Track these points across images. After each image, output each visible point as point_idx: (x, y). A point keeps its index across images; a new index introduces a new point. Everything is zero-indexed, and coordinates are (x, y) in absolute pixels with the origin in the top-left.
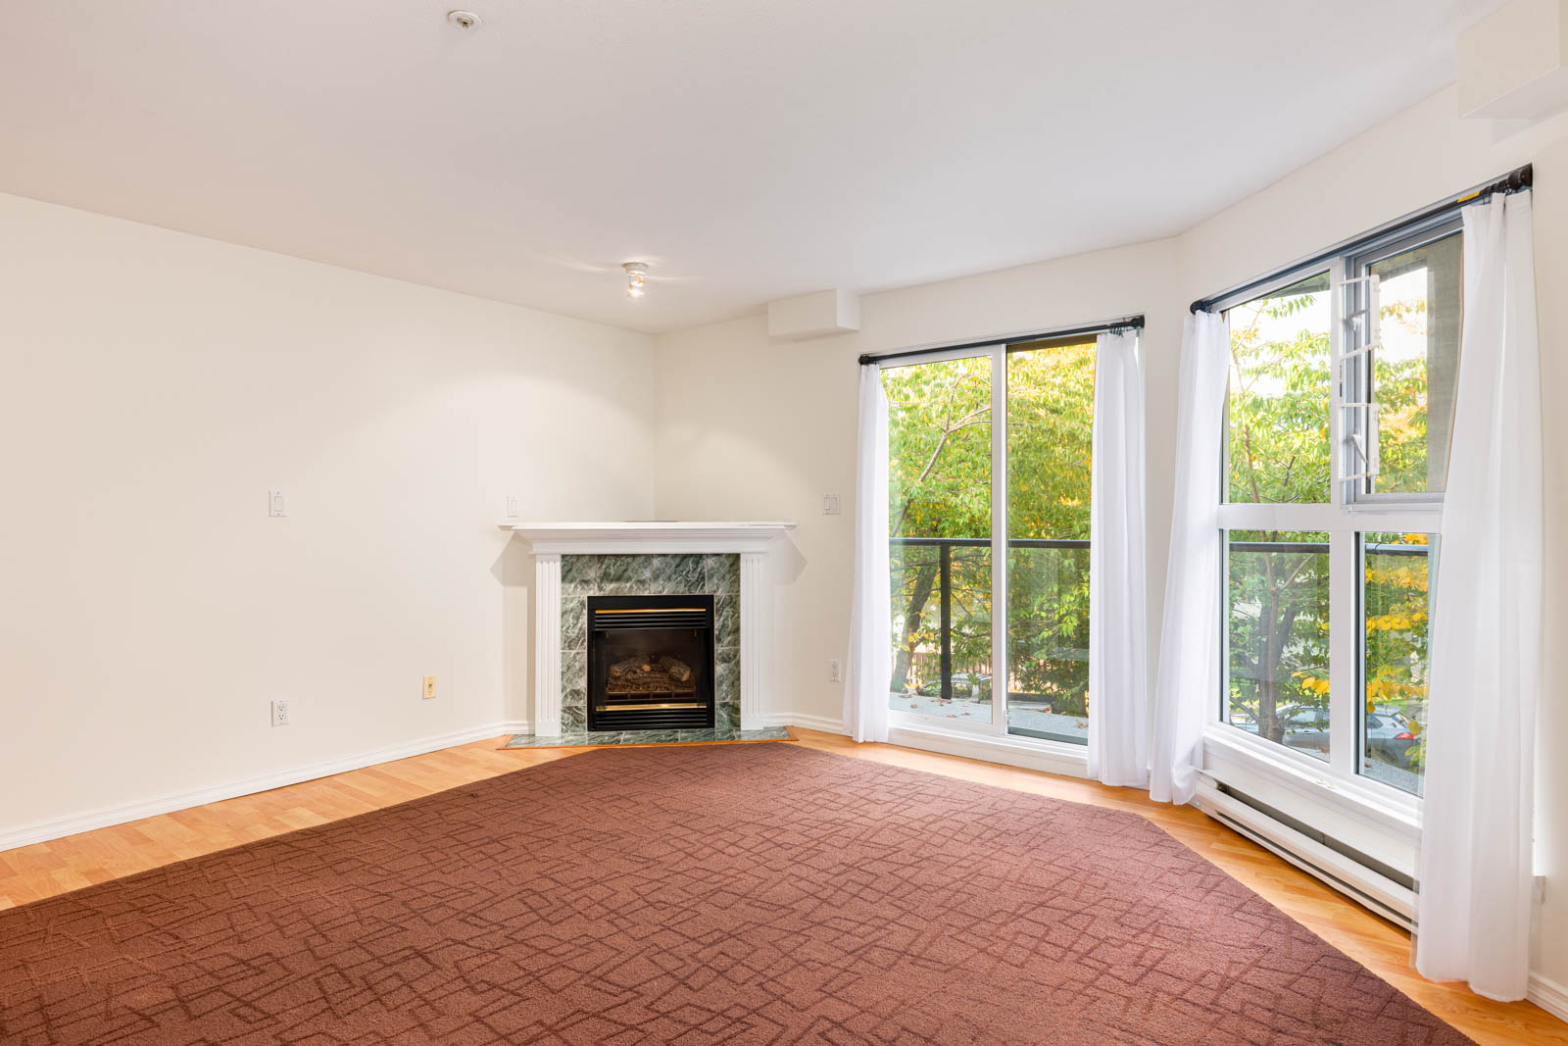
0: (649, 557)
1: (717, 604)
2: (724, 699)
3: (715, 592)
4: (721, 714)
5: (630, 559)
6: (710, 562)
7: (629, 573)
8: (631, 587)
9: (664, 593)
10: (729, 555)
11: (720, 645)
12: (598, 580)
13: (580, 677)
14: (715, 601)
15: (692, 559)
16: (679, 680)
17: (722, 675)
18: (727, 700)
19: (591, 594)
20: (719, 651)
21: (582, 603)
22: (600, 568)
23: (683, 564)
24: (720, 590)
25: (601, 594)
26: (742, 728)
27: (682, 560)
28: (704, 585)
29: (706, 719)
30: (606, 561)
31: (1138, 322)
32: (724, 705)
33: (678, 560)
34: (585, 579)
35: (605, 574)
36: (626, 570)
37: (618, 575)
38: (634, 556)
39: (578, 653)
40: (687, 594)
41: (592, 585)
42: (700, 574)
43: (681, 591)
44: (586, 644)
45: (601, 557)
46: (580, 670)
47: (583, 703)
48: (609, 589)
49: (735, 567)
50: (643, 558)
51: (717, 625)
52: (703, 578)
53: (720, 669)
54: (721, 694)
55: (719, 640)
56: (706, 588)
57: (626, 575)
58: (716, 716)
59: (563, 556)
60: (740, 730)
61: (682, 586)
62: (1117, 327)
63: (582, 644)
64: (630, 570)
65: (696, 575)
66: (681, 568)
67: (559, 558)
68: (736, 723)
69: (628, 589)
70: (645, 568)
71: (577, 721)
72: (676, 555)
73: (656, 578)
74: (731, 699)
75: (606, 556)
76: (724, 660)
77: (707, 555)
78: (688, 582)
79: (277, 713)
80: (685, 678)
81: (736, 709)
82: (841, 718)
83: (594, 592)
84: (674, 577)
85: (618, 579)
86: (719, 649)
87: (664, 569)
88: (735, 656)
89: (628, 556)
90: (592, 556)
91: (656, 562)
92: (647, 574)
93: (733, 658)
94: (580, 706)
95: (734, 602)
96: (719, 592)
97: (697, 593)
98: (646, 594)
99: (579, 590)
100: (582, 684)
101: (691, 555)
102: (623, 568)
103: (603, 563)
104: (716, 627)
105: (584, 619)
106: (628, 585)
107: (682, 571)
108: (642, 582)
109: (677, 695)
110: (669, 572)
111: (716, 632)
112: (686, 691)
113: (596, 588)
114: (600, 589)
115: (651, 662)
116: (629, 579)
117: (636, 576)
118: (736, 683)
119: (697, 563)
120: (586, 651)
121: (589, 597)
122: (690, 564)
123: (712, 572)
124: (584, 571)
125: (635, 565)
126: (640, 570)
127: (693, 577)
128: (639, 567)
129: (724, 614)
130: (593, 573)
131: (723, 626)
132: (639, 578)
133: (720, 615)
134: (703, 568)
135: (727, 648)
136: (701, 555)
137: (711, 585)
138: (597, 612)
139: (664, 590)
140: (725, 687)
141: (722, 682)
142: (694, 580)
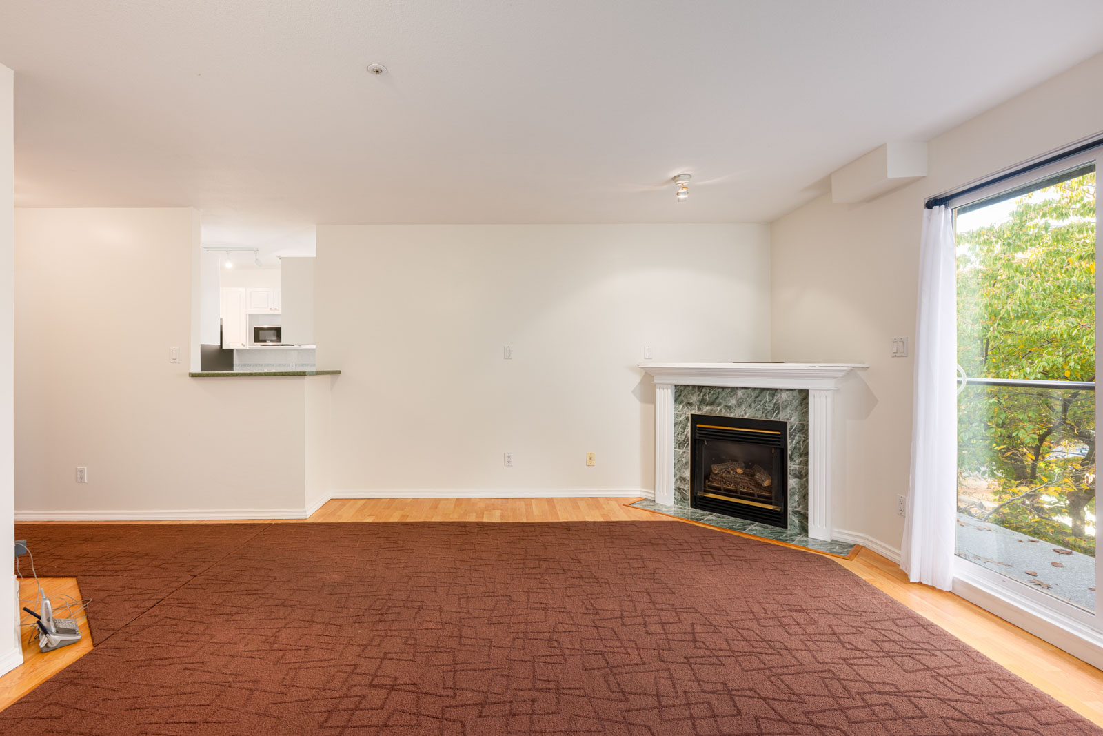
0: (734, 389)
1: (790, 429)
2: (795, 507)
3: (788, 419)
4: (793, 520)
5: (720, 390)
6: (784, 395)
7: (720, 400)
8: (721, 410)
9: (746, 417)
10: (801, 391)
11: (793, 463)
12: (698, 403)
13: (686, 469)
14: (788, 427)
15: (768, 392)
16: (761, 485)
17: (794, 488)
18: (797, 509)
19: (693, 412)
20: (792, 468)
21: (687, 418)
22: (699, 395)
23: (762, 395)
24: (793, 418)
25: (700, 413)
26: (811, 534)
27: (760, 393)
28: (778, 413)
29: (778, 519)
30: (704, 390)
32: (795, 513)
33: (757, 392)
34: (689, 402)
35: (703, 399)
36: (717, 398)
37: (711, 400)
38: (723, 388)
39: (684, 452)
40: (764, 419)
41: (694, 407)
42: (775, 404)
43: (760, 416)
44: (689, 447)
45: (700, 388)
46: (686, 464)
47: (687, 487)
48: (705, 410)
49: (804, 401)
50: (729, 389)
52: (778, 408)
53: (792, 483)
54: (793, 503)
55: (792, 459)
56: (779, 416)
57: (717, 401)
58: (789, 520)
59: (676, 386)
60: (807, 536)
61: (760, 413)
63: (687, 446)
64: (720, 398)
65: (772, 405)
66: (759, 399)
67: (673, 386)
68: (804, 529)
69: (718, 411)
70: (732, 397)
71: (684, 498)
72: (755, 389)
73: (739, 404)
74: (801, 508)
75: (704, 387)
76: (795, 476)
77: (781, 390)
78: (765, 410)
79: (508, 460)
80: (766, 483)
81: (804, 517)
82: (900, 549)
83: (695, 412)
84: (753, 405)
85: (712, 404)
86: (792, 466)
87: (746, 399)
89: (719, 387)
90: (694, 387)
91: (740, 393)
92: (733, 402)
93: (803, 475)
94: (685, 488)
95: (804, 429)
96: (793, 421)
97: (773, 419)
98: (732, 416)
99: (685, 409)
100: (687, 474)
101: (768, 389)
102: (715, 396)
103: (701, 392)
104: (789, 447)
105: (689, 429)
106: (719, 408)
107: (761, 401)
108: (729, 407)
109: (759, 496)
110: (749, 401)
111: (789, 452)
112: (767, 494)
113: (696, 409)
114: (699, 409)
115: (744, 468)
116: (719, 404)
117: (724, 402)
118: (805, 497)
119: (773, 396)
120: (690, 451)
121: (692, 415)
122: (767, 396)
123: (785, 403)
124: (689, 397)
125: (724, 394)
126: (727, 399)
127: (769, 407)
128: (727, 396)
129: (797, 438)
130: (694, 398)
131: (795, 448)
132: (727, 404)
133: (793, 439)
134: (778, 400)
135: (797, 466)
136: (776, 390)
137: (785, 414)
138: (698, 425)
139: (746, 414)
140: (796, 498)
141: (793, 494)
142: (770, 409)
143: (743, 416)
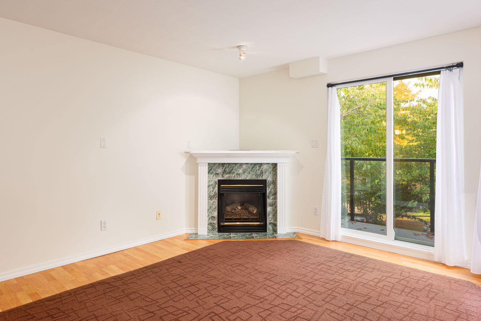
0: (241, 164)
1: (268, 183)
2: (270, 221)
3: (267, 178)
4: (269, 227)
5: (234, 165)
6: (265, 167)
7: (234, 170)
8: (235, 176)
10: (273, 164)
11: (269, 199)
12: (222, 173)
13: (215, 211)
14: (267, 182)
15: (258, 165)
16: (252, 213)
17: (269, 211)
18: (272, 221)
19: (219, 178)
20: (269, 202)
21: (216, 182)
22: (222, 168)
23: (255, 167)
24: (269, 177)
25: (223, 179)
26: (278, 233)
27: (254, 166)
28: (263, 176)
29: (263, 229)
30: (225, 166)
31: (460, 65)
32: (270, 223)
33: (253, 166)
34: (217, 173)
35: (224, 171)
36: (232, 170)
37: (229, 171)
38: (236, 164)
39: (214, 202)
40: (256, 179)
41: (219, 175)
42: (261, 171)
43: (254, 178)
44: (217, 198)
45: (223, 164)
46: (215, 208)
47: (216, 222)
48: (226, 177)
49: (275, 169)
50: (239, 165)
51: (268, 192)
52: (263, 173)
53: (269, 209)
54: (269, 219)
55: (269, 198)
56: (263, 177)
57: (232, 171)
58: (267, 228)
59: (209, 164)
61: (254, 176)
62: (450, 68)
63: (216, 198)
64: (234, 169)
65: (260, 172)
66: (254, 169)
67: (207, 164)
68: (275, 231)
69: (233, 177)
70: (240, 168)
71: (214, 228)
72: (252, 164)
73: (244, 172)
74: (273, 221)
75: (225, 164)
76: (270, 206)
77: (264, 164)
78: (257, 174)
79: (103, 226)
80: (255, 212)
81: (275, 225)
84: (251, 172)
85: (230, 173)
86: (269, 201)
87: (247, 169)
88: (275, 204)
89: (233, 164)
90: (219, 164)
91: (244, 166)
92: (241, 171)
93: (274, 205)
94: (215, 223)
95: (274, 182)
96: (269, 179)
97: (260, 179)
98: (240, 179)
99: (214, 177)
100: (215, 214)
101: (258, 164)
102: (231, 169)
103: (224, 167)
104: (267, 192)
105: (216, 188)
106: (233, 175)
107: (254, 170)
108: (239, 174)
109: (252, 219)
110: (249, 170)
111: (267, 194)
112: (255, 217)
113: (221, 176)
114: (223, 176)
115: (241, 205)
116: (234, 173)
117: (236, 172)
118: (275, 215)
119: (260, 167)
120: (217, 201)
121: (218, 180)
122: (257, 167)
123: (266, 170)
124: (216, 170)
125: (236, 167)
126: (238, 170)
127: (259, 172)
128: (238, 168)
129: (271, 187)
130: (220, 171)
131: (270, 192)
132: (238, 173)
133: (269, 188)
134: (262, 169)
135: (272, 201)
136: (262, 164)
137: (266, 176)
138: (221, 186)
139: (247, 177)
140: (271, 216)
141: (269, 215)
142: (259, 173)
143: (246, 178)
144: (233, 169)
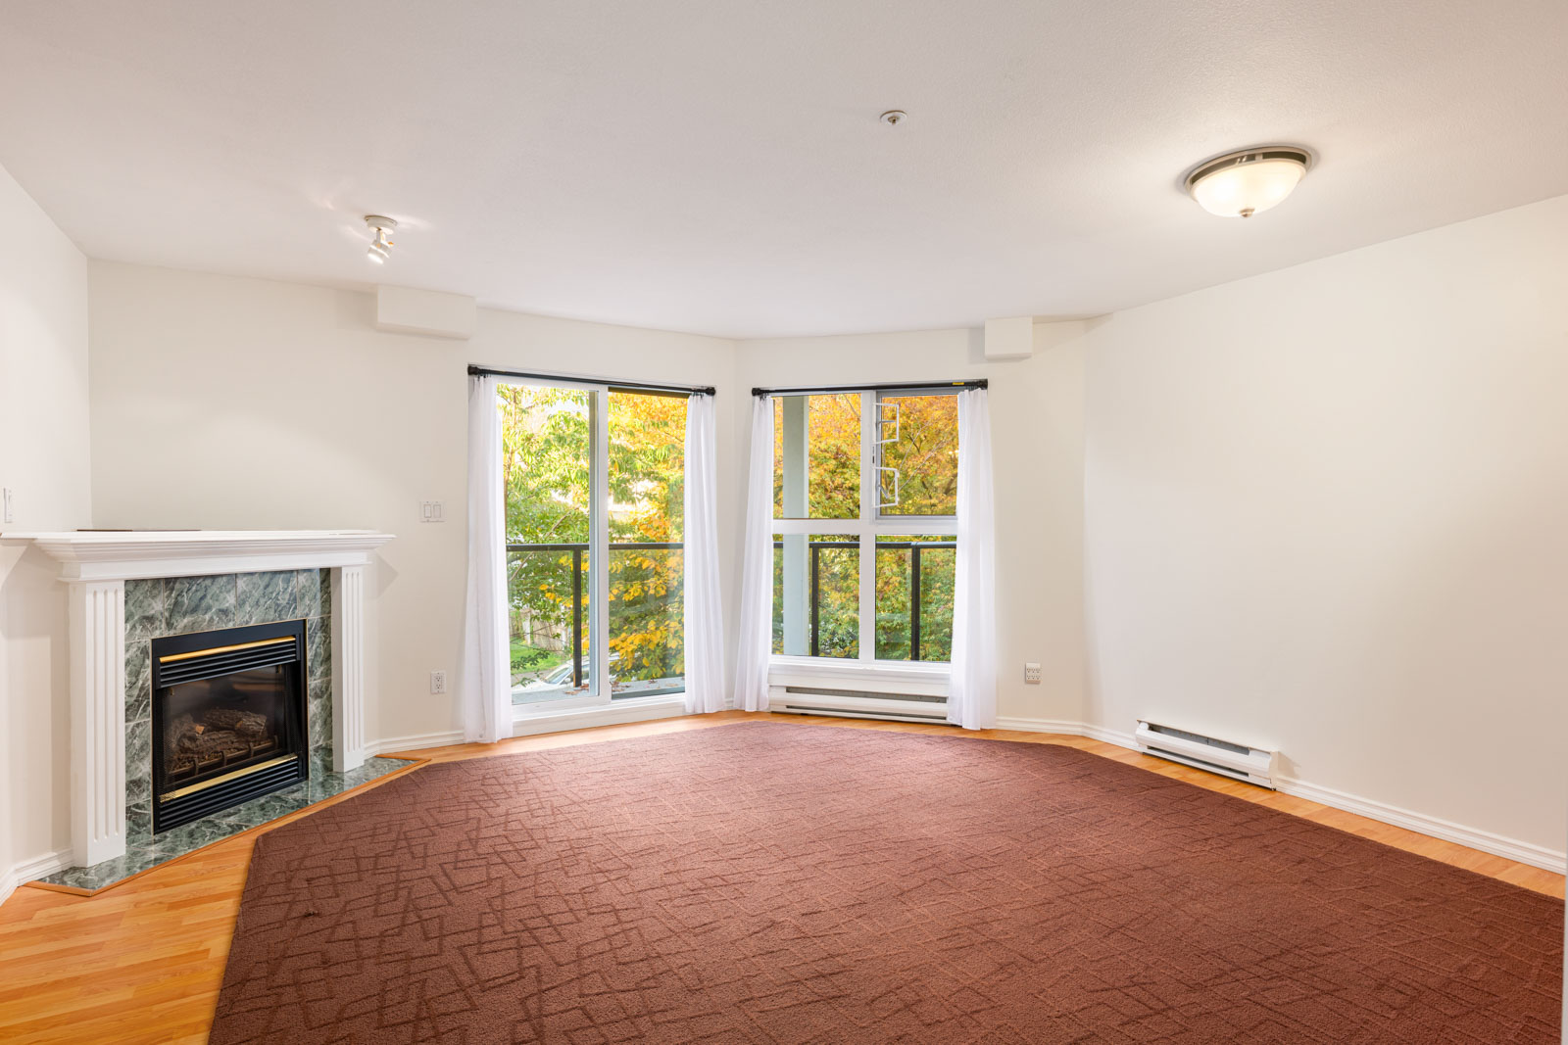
0: (232, 578)
1: (309, 629)
2: (317, 742)
3: (307, 615)
4: (315, 761)
5: (208, 582)
6: (301, 580)
7: (208, 600)
8: (211, 620)
9: (251, 624)
10: (323, 571)
11: (313, 678)
12: (167, 614)
13: (141, 759)
14: (307, 626)
15: (281, 577)
17: (315, 714)
18: (320, 743)
19: (157, 635)
20: (312, 686)
21: (144, 651)
22: (168, 597)
23: (273, 583)
24: (313, 611)
25: (172, 633)
27: (271, 579)
28: (295, 608)
29: (297, 773)
30: (178, 586)
32: (316, 750)
33: (266, 579)
34: (147, 614)
35: (176, 604)
37: (193, 604)
38: (213, 577)
39: (138, 725)
40: (278, 621)
41: (157, 623)
42: (291, 594)
43: (271, 618)
44: (150, 709)
45: (169, 582)
46: (142, 749)
47: (146, 797)
48: (182, 625)
49: (326, 584)
50: (225, 579)
51: (309, 655)
52: (295, 600)
53: (313, 707)
54: (315, 736)
55: (312, 672)
56: (297, 611)
57: (204, 604)
58: (310, 765)
59: (127, 581)
61: (272, 612)
63: (144, 710)
64: (209, 597)
65: (287, 596)
66: (270, 589)
67: (123, 583)
68: (329, 768)
69: (206, 622)
70: (228, 591)
71: (139, 825)
72: (264, 573)
73: (241, 603)
74: (324, 740)
75: (176, 579)
76: (317, 696)
77: (298, 571)
78: (278, 605)
81: (326, 752)
83: (158, 634)
84: (262, 601)
85: (194, 610)
86: (313, 683)
87: (251, 592)
88: (327, 689)
89: (205, 577)
90: (157, 581)
91: (241, 583)
92: (230, 600)
93: (326, 693)
94: (141, 802)
95: (325, 626)
96: (314, 617)
97: (289, 618)
98: (230, 626)
99: (139, 631)
100: (145, 768)
101: (281, 572)
102: (199, 595)
103: (172, 589)
104: (308, 657)
105: (148, 672)
106: (207, 617)
107: (272, 593)
108: (224, 612)
110: (256, 594)
111: (309, 664)
113: (163, 626)
114: (169, 625)
116: (209, 608)
117: (217, 603)
118: (329, 720)
119: (288, 581)
120: (150, 719)
121: (153, 640)
122: (280, 582)
123: (303, 592)
124: (145, 604)
125: (215, 589)
126: (222, 596)
127: (283, 600)
128: (221, 592)
129: (317, 640)
130: (158, 605)
131: (315, 655)
132: (221, 607)
133: (313, 643)
134: (294, 587)
135: (319, 681)
136: (292, 571)
137: (303, 607)
138: (162, 660)
139: (251, 619)
140: (318, 728)
141: (315, 723)
142: (284, 603)
143: (247, 622)
144: (204, 596)
